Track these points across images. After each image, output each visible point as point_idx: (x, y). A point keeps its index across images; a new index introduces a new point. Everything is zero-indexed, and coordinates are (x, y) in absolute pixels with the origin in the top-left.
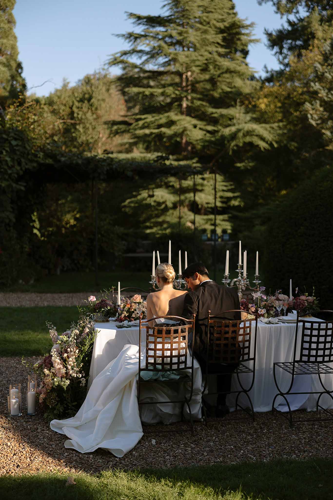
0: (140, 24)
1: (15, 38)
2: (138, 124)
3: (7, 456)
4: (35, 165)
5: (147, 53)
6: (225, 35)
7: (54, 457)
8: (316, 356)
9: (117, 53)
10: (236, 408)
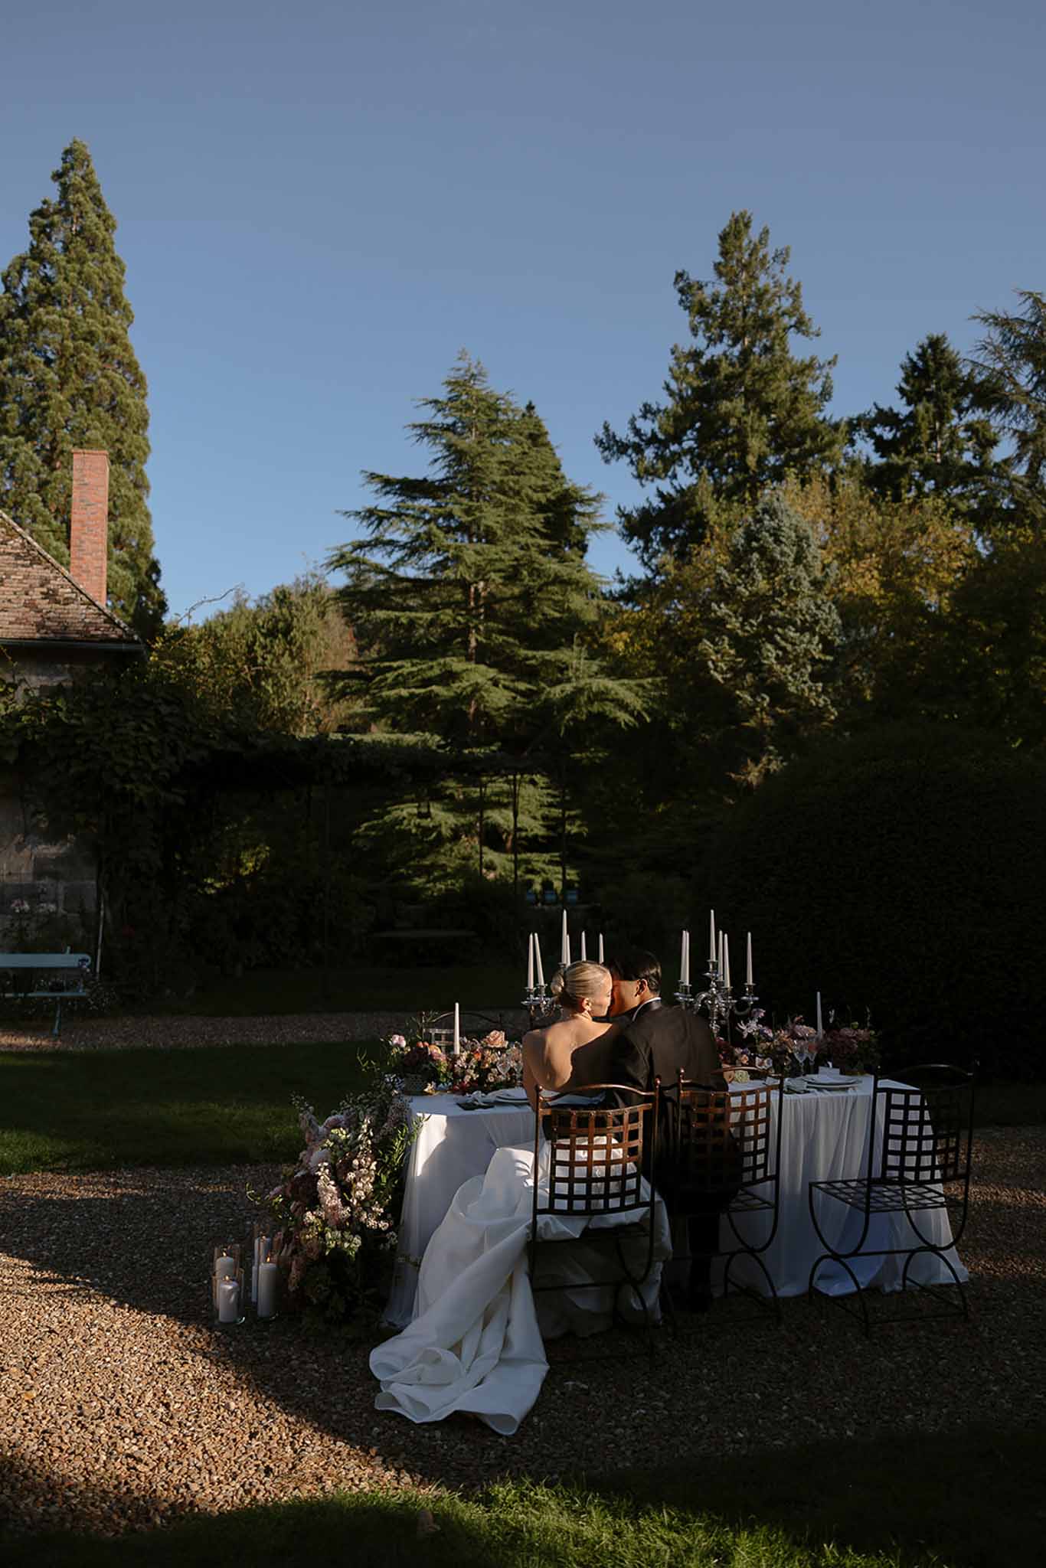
0: (387, 493)
1: (148, 515)
2: (386, 679)
3: (234, 1440)
4: (205, 753)
5: (403, 547)
6: (550, 515)
7: (350, 1441)
8: (918, 1169)
9: (346, 545)
10: (726, 1288)
